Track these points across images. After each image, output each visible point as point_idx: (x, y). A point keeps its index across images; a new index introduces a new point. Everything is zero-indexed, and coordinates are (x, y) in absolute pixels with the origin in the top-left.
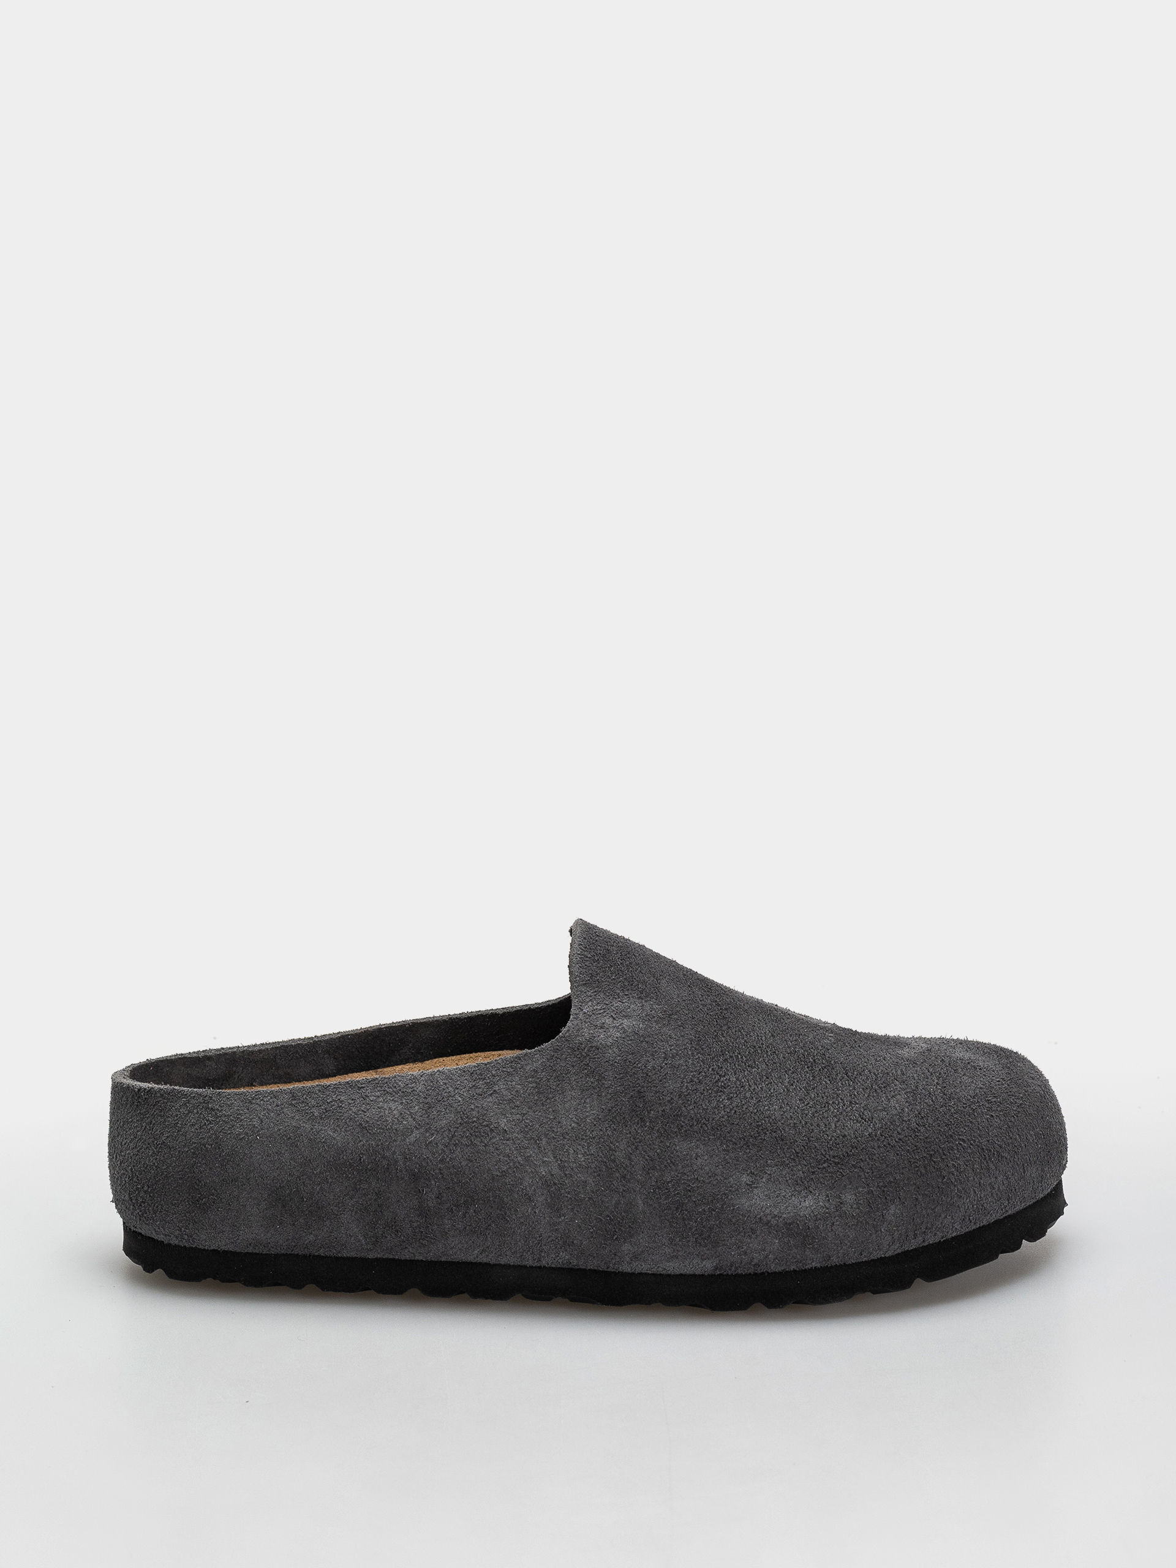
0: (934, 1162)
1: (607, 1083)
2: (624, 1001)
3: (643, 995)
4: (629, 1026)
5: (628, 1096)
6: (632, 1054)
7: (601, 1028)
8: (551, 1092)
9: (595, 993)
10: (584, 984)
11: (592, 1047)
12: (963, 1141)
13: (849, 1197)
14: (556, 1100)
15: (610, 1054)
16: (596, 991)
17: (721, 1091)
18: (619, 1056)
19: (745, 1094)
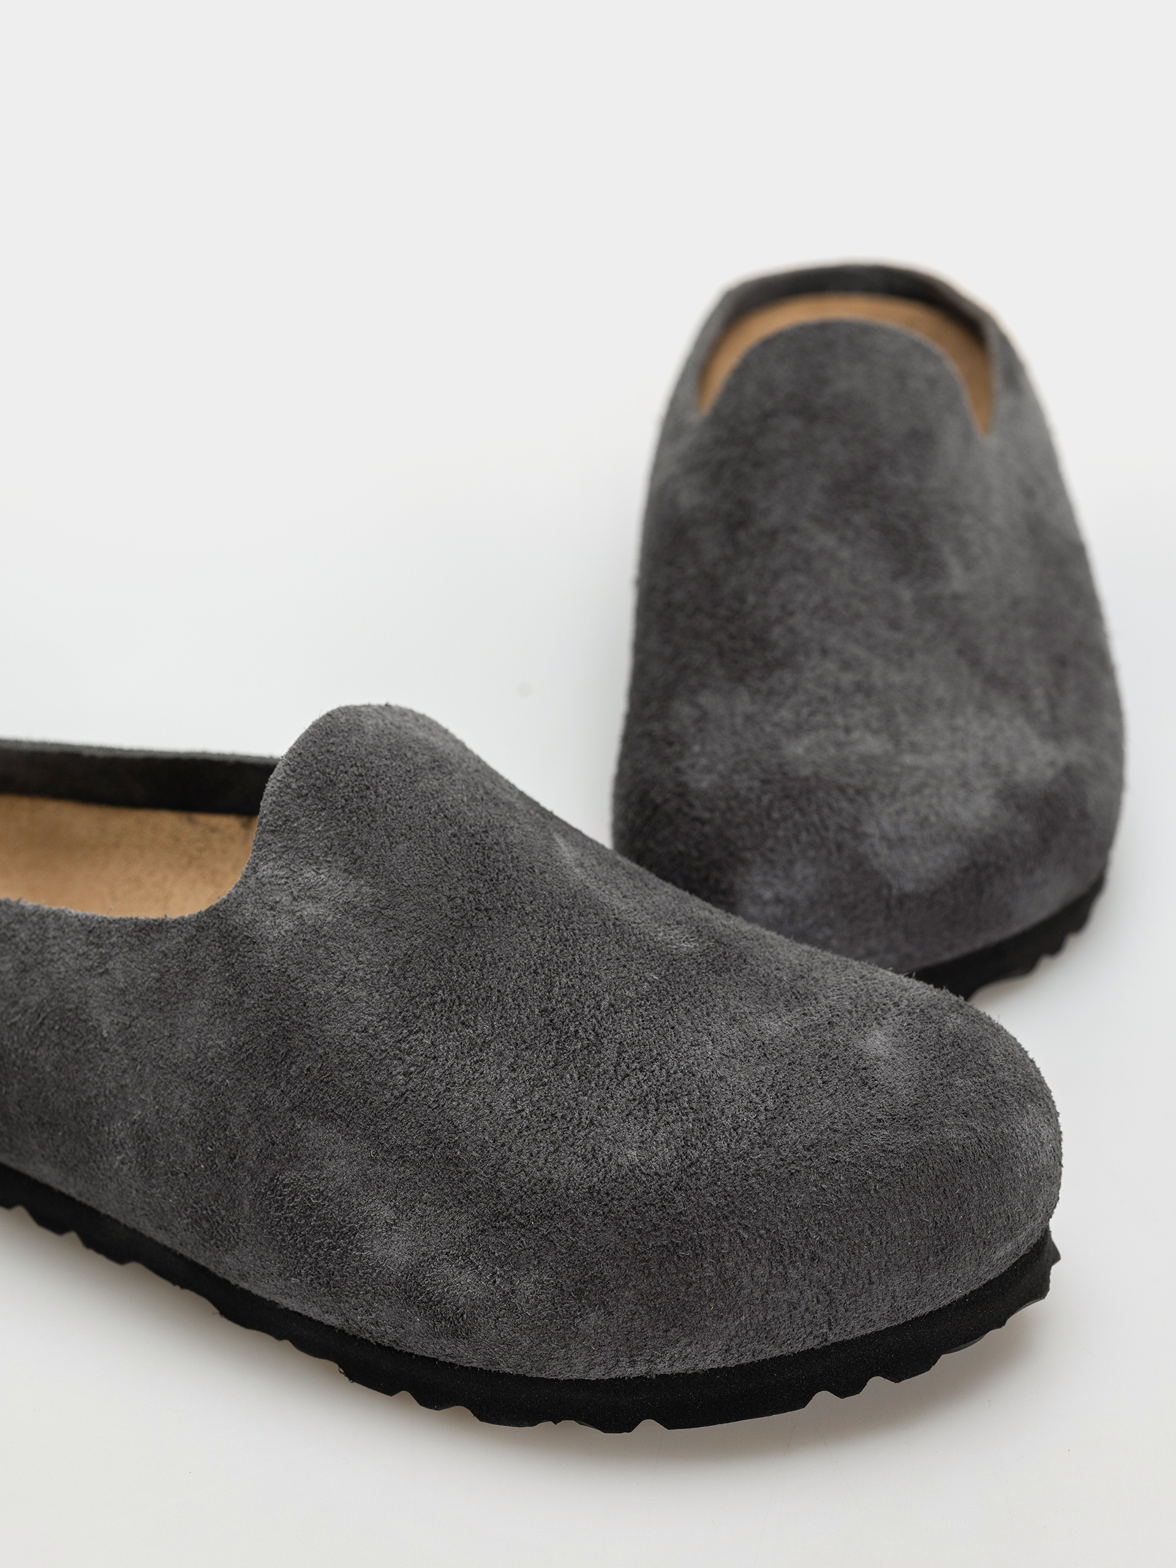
0: (679, 1257)
1: (248, 1002)
2: (321, 871)
3: (355, 868)
4: (310, 915)
5: (270, 1032)
6: (298, 964)
7: (272, 909)
8: (175, 993)
9: (283, 850)
10: (273, 832)
11: (247, 937)
12: (746, 1228)
13: (526, 1286)
14: (178, 1008)
15: (269, 954)
16: (285, 846)
17: (400, 1059)
18: (278, 963)
19: (434, 1072)
